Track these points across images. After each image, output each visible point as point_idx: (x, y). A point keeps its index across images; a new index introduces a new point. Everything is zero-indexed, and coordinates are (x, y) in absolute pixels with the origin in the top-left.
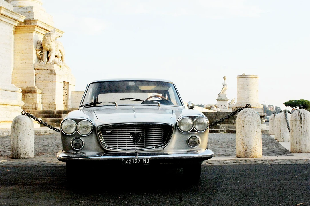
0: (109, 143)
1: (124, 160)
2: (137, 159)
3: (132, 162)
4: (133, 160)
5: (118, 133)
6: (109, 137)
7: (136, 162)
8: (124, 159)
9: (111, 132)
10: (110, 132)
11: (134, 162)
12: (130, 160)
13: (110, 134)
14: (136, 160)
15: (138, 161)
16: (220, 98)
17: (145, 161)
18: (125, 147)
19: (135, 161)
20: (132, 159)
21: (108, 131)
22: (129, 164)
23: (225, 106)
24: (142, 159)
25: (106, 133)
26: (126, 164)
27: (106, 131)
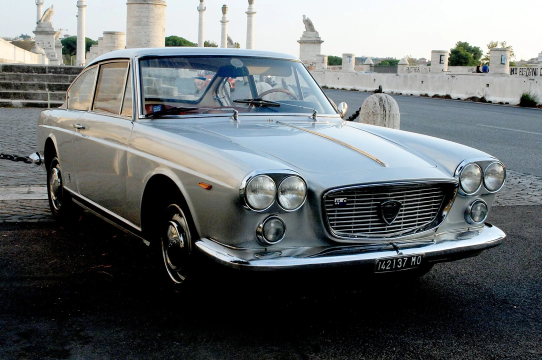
0: (337, 224)
1: (378, 263)
2: (402, 259)
3: (391, 266)
4: (395, 260)
5: (357, 202)
6: (338, 211)
7: (399, 265)
8: (379, 261)
9: (345, 201)
10: (341, 200)
11: (396, 266)
12: (389, 262)
13: (342, 205)
14: (400, 261)
15: (403, 261)
16: (39, 30)
17: (413, 262)
18: (368, 231)
19: (397, 263)
20: (392, 260)
21: (338, 199)
22: (385, 270)
23: (49, 44)
24: (410, 258)
25: (333, 203)
26: (381, 270)
27: (336, 199)
